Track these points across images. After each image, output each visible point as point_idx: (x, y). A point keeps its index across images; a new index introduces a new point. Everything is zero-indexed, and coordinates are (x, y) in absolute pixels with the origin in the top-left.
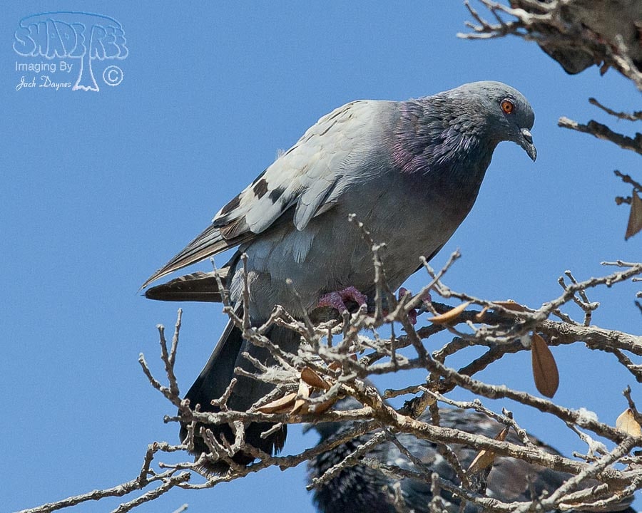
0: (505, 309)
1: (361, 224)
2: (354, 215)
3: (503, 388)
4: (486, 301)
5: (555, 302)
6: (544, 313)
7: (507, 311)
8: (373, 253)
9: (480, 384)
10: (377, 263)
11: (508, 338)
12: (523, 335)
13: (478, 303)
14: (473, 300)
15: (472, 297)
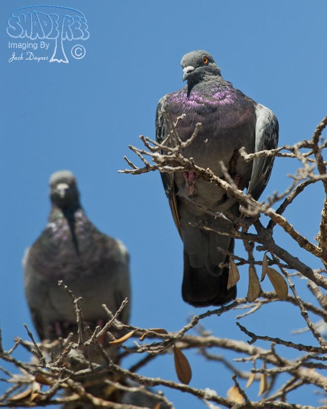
0: (156, 333)
1: (66, 287)
2: (61, 281)
3: (158, 379)
4: (144, 329)
5: (186, 327)
6: (180, 334)
7: (158, 334)
8: (74, 304)
9: (144, 378)
10: (78, 310)
11: (160, 350)
12: (168, 348)
13: (139, 330)
14: (136, 329)
15: (136, 328)
